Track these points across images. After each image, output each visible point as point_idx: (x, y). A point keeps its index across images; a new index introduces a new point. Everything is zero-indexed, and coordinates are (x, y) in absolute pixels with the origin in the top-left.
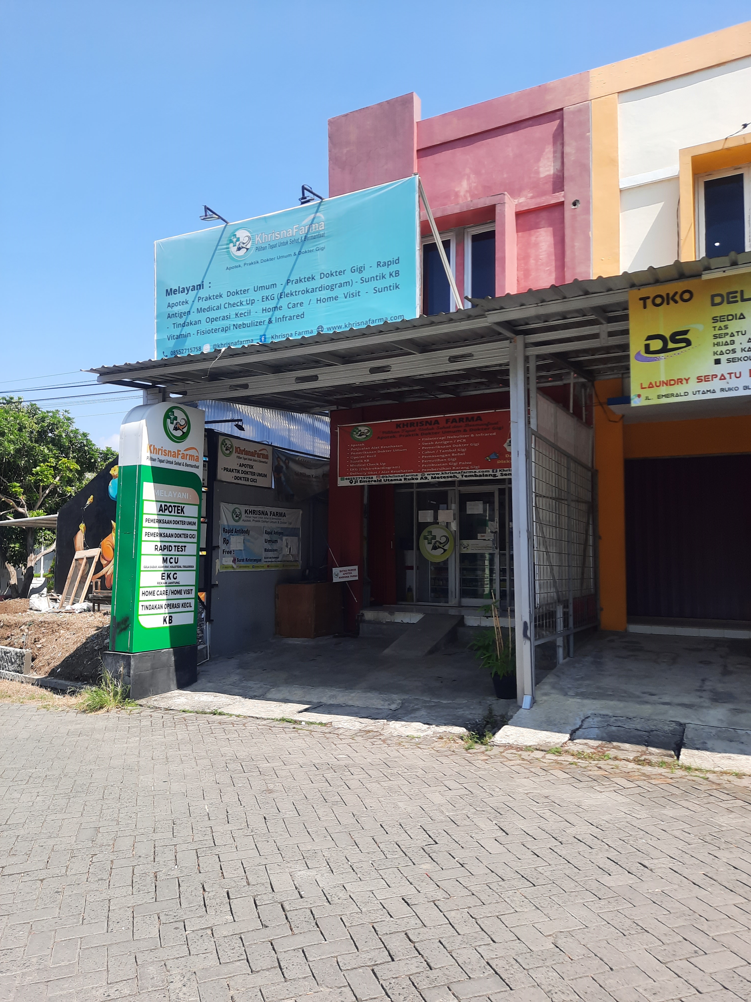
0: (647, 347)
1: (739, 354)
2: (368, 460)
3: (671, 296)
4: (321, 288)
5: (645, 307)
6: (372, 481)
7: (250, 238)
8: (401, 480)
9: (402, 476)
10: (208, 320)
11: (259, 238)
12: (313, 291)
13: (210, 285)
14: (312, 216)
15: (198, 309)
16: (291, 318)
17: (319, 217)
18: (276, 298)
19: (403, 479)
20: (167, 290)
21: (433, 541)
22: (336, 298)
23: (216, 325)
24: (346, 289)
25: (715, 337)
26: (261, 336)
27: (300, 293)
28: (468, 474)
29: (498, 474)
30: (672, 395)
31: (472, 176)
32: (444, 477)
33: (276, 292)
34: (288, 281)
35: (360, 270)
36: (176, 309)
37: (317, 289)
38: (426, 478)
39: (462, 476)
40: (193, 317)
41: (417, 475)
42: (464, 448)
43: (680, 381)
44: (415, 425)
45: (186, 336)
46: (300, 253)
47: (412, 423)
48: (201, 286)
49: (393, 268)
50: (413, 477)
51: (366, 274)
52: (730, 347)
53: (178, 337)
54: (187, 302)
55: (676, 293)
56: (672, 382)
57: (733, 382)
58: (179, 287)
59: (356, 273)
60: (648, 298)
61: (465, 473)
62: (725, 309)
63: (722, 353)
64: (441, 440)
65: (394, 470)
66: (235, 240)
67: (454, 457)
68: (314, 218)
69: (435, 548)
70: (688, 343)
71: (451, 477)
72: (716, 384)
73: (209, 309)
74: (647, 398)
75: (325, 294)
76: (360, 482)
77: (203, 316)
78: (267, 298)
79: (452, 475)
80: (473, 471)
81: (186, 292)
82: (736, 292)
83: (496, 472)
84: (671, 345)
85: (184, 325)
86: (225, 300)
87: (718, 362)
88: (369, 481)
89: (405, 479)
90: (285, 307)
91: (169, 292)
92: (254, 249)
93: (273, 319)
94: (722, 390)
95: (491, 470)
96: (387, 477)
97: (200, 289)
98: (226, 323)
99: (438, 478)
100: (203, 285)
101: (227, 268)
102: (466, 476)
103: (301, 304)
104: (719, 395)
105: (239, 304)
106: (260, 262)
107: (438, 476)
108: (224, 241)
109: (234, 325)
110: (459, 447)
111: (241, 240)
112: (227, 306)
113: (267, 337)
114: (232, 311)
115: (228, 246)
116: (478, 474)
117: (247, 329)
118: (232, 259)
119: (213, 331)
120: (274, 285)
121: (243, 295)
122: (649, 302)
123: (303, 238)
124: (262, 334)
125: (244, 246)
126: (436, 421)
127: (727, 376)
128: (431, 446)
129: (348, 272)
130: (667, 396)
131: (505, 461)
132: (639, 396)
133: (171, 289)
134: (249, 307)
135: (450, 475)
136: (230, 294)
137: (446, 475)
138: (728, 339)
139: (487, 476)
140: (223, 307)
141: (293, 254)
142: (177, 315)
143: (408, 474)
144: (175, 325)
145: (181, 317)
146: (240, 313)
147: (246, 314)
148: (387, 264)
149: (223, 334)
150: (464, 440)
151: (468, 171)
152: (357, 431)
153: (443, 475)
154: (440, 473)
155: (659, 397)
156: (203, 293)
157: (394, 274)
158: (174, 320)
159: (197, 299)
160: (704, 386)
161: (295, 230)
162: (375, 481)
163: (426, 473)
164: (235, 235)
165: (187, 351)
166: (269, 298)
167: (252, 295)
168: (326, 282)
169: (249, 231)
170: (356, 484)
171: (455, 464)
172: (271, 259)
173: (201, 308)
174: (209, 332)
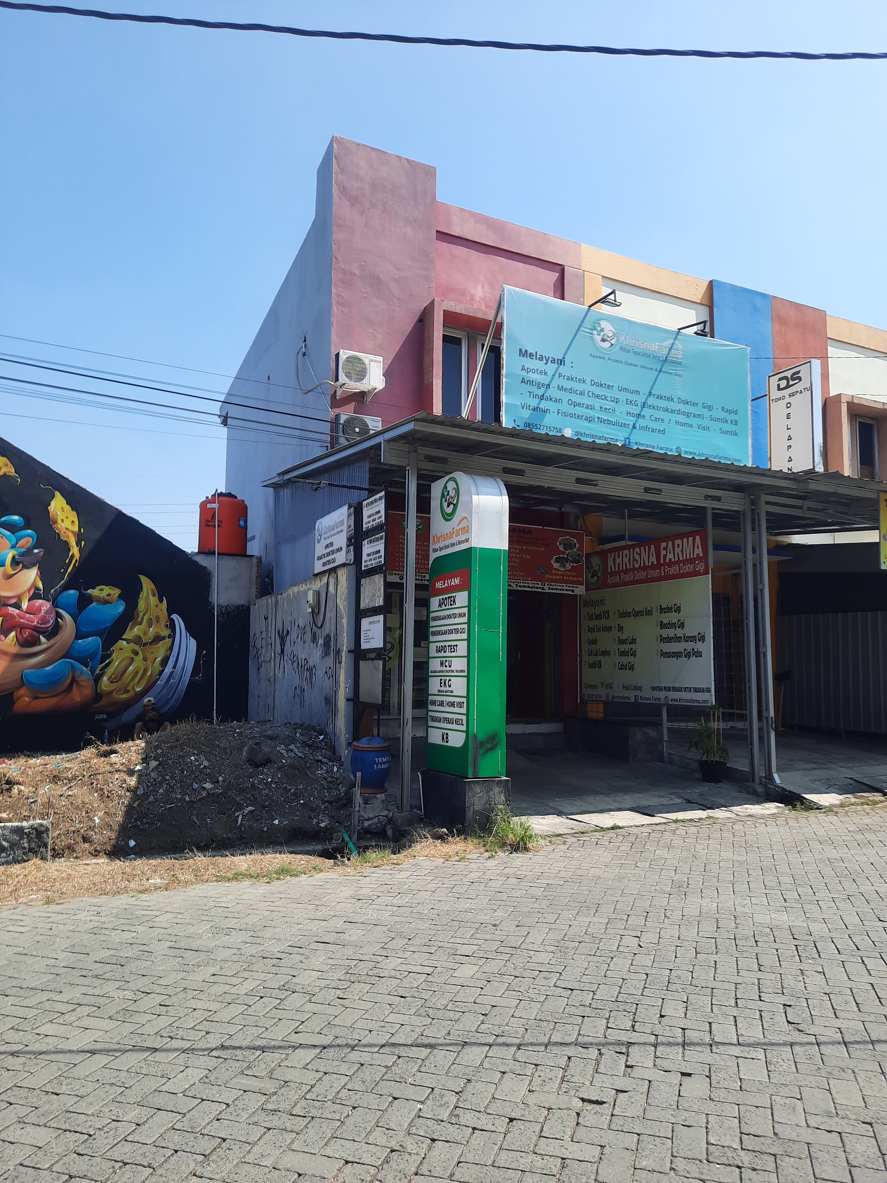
4: (679, 412)
7: (614, 335)
10: (570, 402)
11: (623, 338)
12: (672, 411)
13: (572, 365)
14: (672, 341)
15: (558, 386)
16: (653, 431)
17: (676, 344)
18: (639, 405)
20: (521, 350)
22: (691, 426)
23: (578, 411)
24: (698, 421)
26: (626, 439)
27: (661, 409)
33: (641, 399)
34: (650, 394)
35: (710, 408)
36: (532, 376)
37: (676, 412)
39: (517, 585)
40: (553, 392)
42: (517, 558)
45: (545, 411)
46: (660, 371)
51: (714, 414)
53: (535, 409)
54: (545, 374)
58: (536, 352)
59: (706, 410)
68: (673, 344)
73: (571, 391)
75: (682, 419)
77: (565, 396)
78: (631, 402)
80: (526, 582)
81: (545, 361)
83: (545, 585)
85: (542, 397)
86: (587, 387)
88: (422, 580)
90: (648, 417)
91: (523, 353)
92: (618, 347)
93: (637, 425)
97: (561, 364)
98: (590, 413)
100: (564, 361)
101: (591, 355)
102: (520, 586)
103: (662, 420)
105: (603, 397)
106: (624, 363)
108: (587, 324)
109: (598, 418)
111: (606, 331)
112: (590, 394)
113: (631, 441)
114: (598, 403)
115: (591, 331)
116: (530, 585)
117: (610, 426)
118: (596, 347)
119: (576, 416)
120: (637, 392)
121: (607, 390)
123: (664, 359)
124: (627, 436)
125: (609, 339)
129: (700, 406)
131: (552, 577)
132: (884, 562)
133: (526, 351)
134: (613, 404)
136: (593, 383)
139: (537, 588)
140: (586, 394)
142: (534, 383)
144: (532, 394)
145: (539, 388)
146: (604, 407)
147: (611, 411)
148: (729, 412)
156: (563, 370)
157: (734, 422)
158: (530, 388)
159: (557, 374)
161: (656, 347)
164: (600, 324)
165: (545, 428)
166: (633, 403)
167: (615, 393)
168: (681, 407)
169: (614, 328)
173: (562, 386)
174: (572, 416)
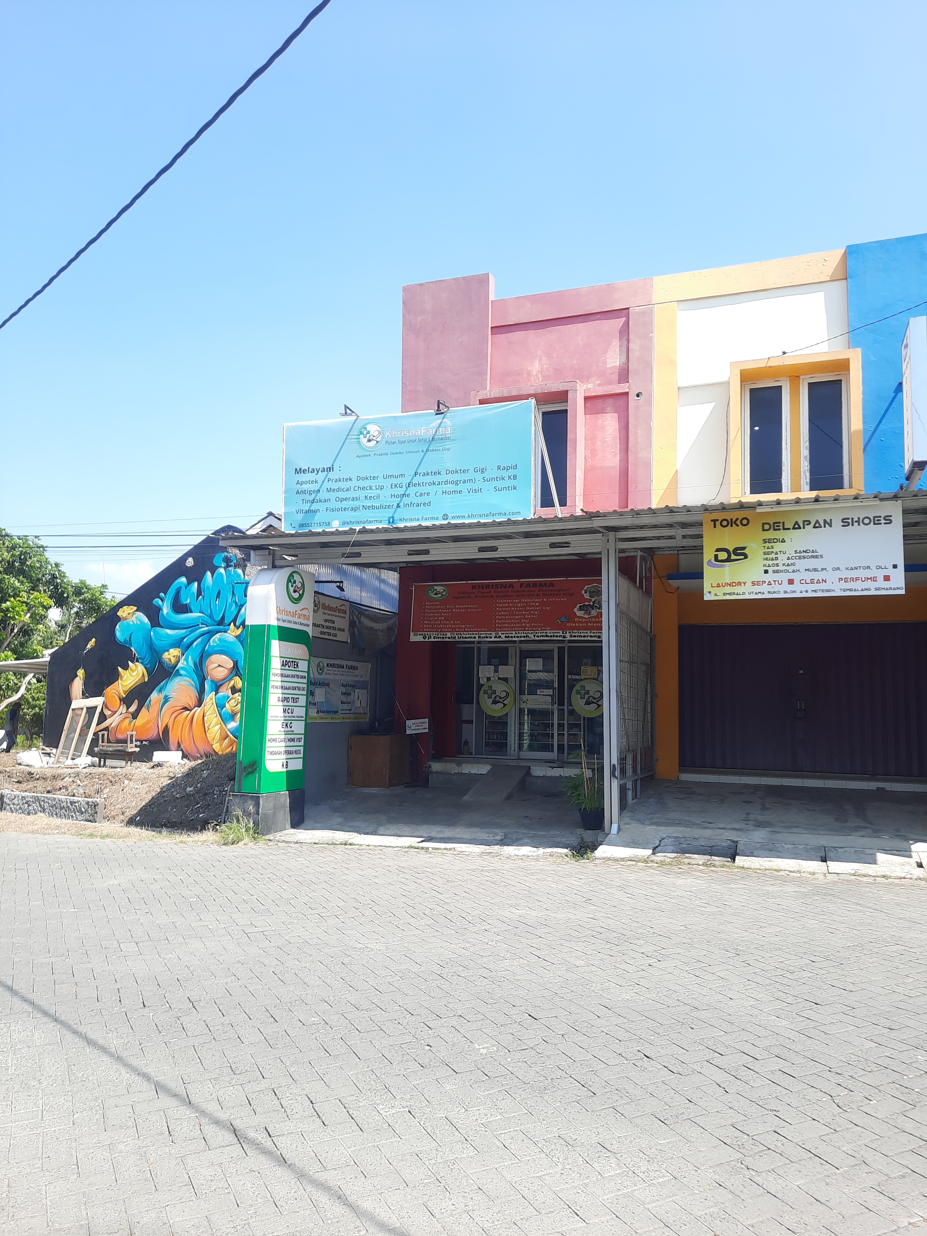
0: (716, 557)
1: (781, 568)
2: (443, 618)
3: (734, 520)
4: (446, 482)
5: (715, 527)
6: (446, 638)
7: (379, 433)
8: (475, 638)
9: (476, 634)
10: (337, 499)
11: (388, 434)
12: (439, 484)
13: (340, 469)
14: (440, 421)
15: (327, 489)
16: (418, 505)
17: (446, 422)
18: (404, 486)
19: (477, 637)
20: (296, 469)
21: (493, 696)
22: (460, 492)
23: (345, 504)
24: (469, 486)
25: (765, 553)
26: (389, 518)
27: (427, 484)
28: (539, 635)
29: (568, 635)
30: (734, 593)
31: (544, 358)
32: (518, 637)
33: (405, 481)
34: (416, 474)
35: (483, 471)
36: (305, 487)
37: (443, 483)
38: (500, 637)
39: (534, 636)
40: (323, 495)
41: (491, 634)
42: (537, 610)
43: (739, 584)
44: (491, 587)
45: (315, 512)
46: (427, 450)
47: (487, 586)
48: (330, 469)
49: (512, 472)
50: (487, 635)
51: (487, 475)
52: (775, 562)
53: (307, 512)
54: (316, 482)
55: (737, 519)
56: (734, 584)
57: (776, 588)
58: (309, 468)
59: (479, 473)
60: (718, 520)
61: (537, 633)
62: (771, 534)
63: (769, 566)
64: (515, 603)
65: (468, 628)
66: (365, 432)
67: (527, 619)
68: (441, 423)
69: (495, 702)
70: (746, 557)
71: (524, 637)
72: (765, 588)
73: (339, 490)
74: (716, 595)
75: (450, 487)
76: (434, 638)
77: (333, 496)
78: (396, 486)
79: (525, 635)
80: (545, 631)
81: (316, 472)
82: (779, 523)
83: (566, 633)
84: (733, 557)
85: (313, 502)
86: (354, 483)
87: (766, 572)
88: (443, 638)
89: (479, 637)
90: (412, 495)
91: (298, 471)
92: (384, 442)
93: (401, 504)
94: (769, 592)
95: (561, 632)
96: (461, 634)
97: (330, 471)
98: (355, 504)
99: (512, 637)
100: (333, 468)
101: (358, 456)
102: (538, 636)
103: (428, 494)
104: (767, 596)
105: (368, 488)
106: (389, 454)
107: (510, 635)
108: (355, 432)
109: (363, 506)
110: (532, 610)
111: (371, 433)
112: (356, 488)
113: (395, 519)
114: (362, 494)
115: (358, 437)
116: (549, 635)
117: (375, 510)
118: (363, 449)
119: (343, 509)
120: (403, 475)
121: (373, 481)
122: (718, 523)
123: (431, 439)
124: (391, 516)
125: (374, 438)
126: (511, 585)
127: (773, 583)
128: (506, 607)
129: (471, 471)
130: (730, 594)
131: (574, 625)
132: (710, 592)
133: (300, 469)
134: (379, 491)
135: (522, 635)
136: (359, 478)
137: (519, 635)
138: (773, 556)
139: (557, 636)
140: (352, 489)
141: (421, 450)
142: (306, 492)
143: (482, 633)
144: (304, 501)
145: (310, 494)
146: (369, 496)
147: (375, 498)
148: (507, 469)
149: (353, 513)
150: (537, 604)
151: (540, 352)
152: (433, 590)
153: (516, 635)
154: (514, 632)
155: (724, 594)
156: (331, 475)
157: (512, 477)
158: (303, 496)
159: (327, 479)
160: (757, 589)
161: (423, 431)
162: (449, 638)
163: (500, 633)
164: (366, 428)
165: (316, 525)
166: (398, 486)
167: (380, 482)
168: (451, 477)
169: (379, 426)
170: (430, 640)
171: (528, 625)
172: (400, 453)
173: (331, 488)
174: (338, 510)
